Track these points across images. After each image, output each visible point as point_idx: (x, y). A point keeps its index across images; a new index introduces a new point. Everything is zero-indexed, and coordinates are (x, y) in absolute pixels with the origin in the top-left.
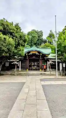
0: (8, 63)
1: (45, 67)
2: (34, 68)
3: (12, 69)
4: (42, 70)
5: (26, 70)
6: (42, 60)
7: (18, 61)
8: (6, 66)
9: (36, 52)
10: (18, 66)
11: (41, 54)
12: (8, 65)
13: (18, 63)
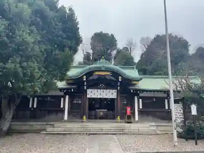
0: (36, 99)
1: (129, 110)
2: (101, 114)
4: (121, 119)
5: (82, 118)
6: (121, 94)
7: (62, 94)
9: (109, 73)
10: (62, 106)
11: (120, 78)
13: (62, 99)
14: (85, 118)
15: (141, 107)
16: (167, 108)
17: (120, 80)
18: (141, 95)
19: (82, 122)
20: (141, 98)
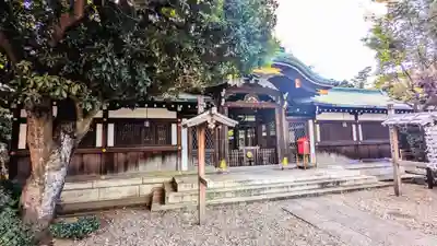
0: (111, 127)
2: (250, 154)
3: (136, 164)
5: (218, 165)
6: (287, 115)
7: (173, 115)
8: (99, 143)
10: (174, 142)
11: (297, 81)
12: (111, 143)
13: (174, 126)
14: (223, 163)
15: (319, 140)
16: (355, 139)
17: (297, 86)
18: (319, 117)
19: (219, 173)
20: (319, 122)
